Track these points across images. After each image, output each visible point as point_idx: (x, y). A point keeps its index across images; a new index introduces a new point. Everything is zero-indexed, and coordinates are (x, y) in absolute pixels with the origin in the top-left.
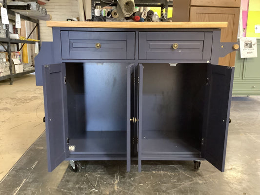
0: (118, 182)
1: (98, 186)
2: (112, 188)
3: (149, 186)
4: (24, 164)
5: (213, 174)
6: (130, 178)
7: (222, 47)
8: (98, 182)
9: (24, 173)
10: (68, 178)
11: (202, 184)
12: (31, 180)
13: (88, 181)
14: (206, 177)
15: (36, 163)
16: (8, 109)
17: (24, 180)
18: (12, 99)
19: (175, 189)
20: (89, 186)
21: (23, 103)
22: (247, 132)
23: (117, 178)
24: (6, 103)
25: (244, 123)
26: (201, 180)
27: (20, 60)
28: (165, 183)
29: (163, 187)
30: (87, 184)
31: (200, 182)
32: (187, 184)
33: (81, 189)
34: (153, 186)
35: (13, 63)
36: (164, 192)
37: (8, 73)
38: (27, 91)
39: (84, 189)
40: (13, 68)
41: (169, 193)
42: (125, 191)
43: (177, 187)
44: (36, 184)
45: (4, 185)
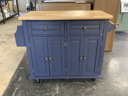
0: (58, 89)
1: (49, 91)
2: (55, 92)
3: (72, 91)
4: (16, 79)
5: (101, 83)
6: (64, 86)
7: (109, 26)
8: (49, 89)
9: (16, 84)
10: (36, 87)
11: (96, 90)
12: (19, 88)
13: (45, 89)
14: (98, 85)
15: (21, 78)
16: (5, 42)
17: (16, 88)
18: (6, 35)
19: (84, 93)
20: (45, 91)
21: (12, 37)
22: (120, 56)
23: (58, 87)
24: (3, 37)
25: (119, 49)
26: (96, 87)
27: (7, 10)
28: (79, 89)
29: (79, 92)
30: (45, 90)
31: (95, 88)
32: (89, 89)
33: (42, 93)
34: (74, 91)
35: (4, 13)
36: (79, 94)
37: (2, 18)
38: (13, 29)
39: (43, 93)
40: (4, 15)
41: (81, 95)
42: (62, 94)
43: (84, 92)
44: (22, 90)
45: (8, 92)
